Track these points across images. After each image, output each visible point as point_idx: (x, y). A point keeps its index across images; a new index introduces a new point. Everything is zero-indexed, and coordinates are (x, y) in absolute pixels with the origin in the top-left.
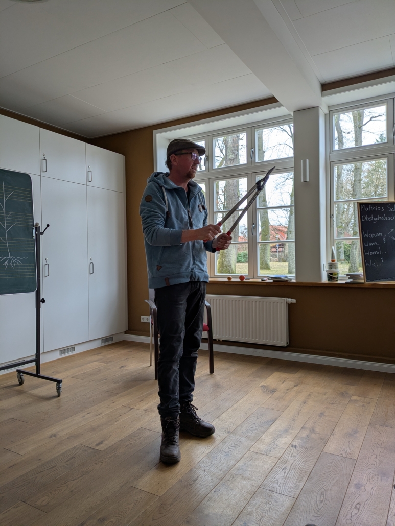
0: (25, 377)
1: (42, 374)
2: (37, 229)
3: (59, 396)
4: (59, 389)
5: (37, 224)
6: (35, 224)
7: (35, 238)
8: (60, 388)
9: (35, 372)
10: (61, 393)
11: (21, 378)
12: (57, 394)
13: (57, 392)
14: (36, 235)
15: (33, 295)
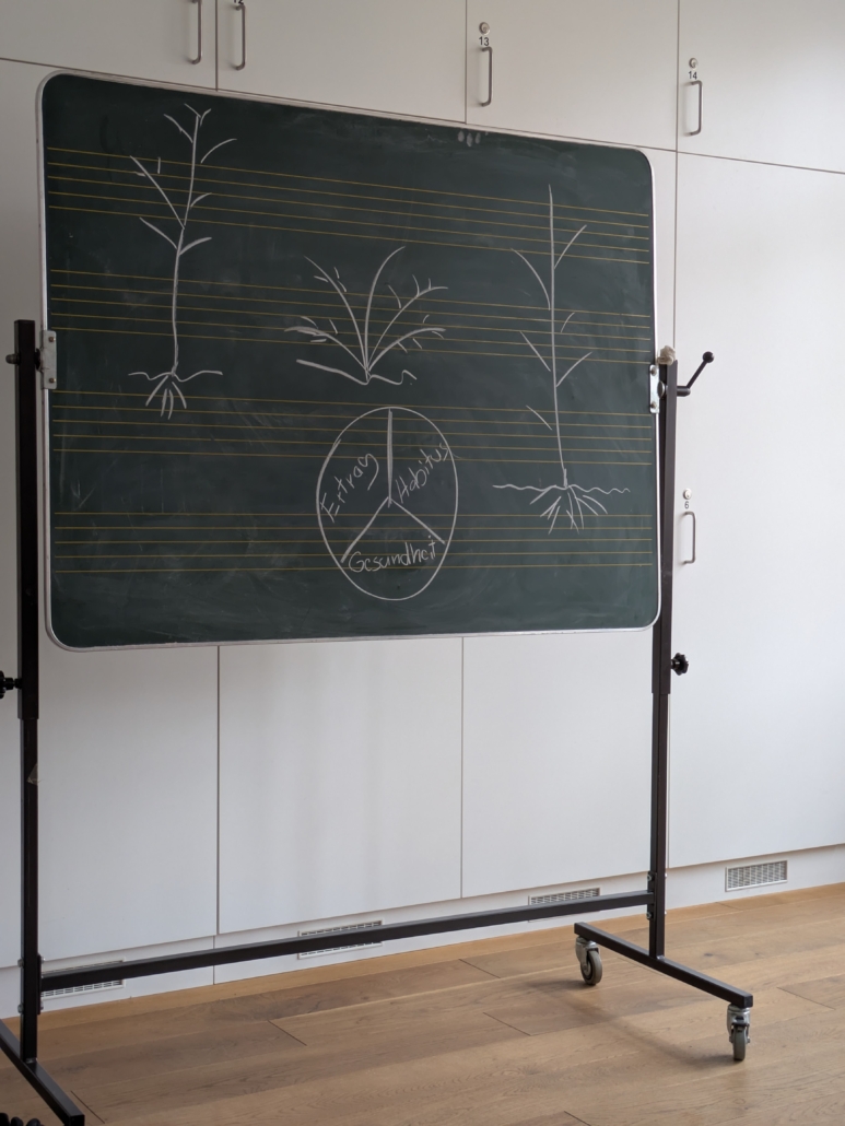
0: (604, 958)
1: (670, 955)
2: (667, 371)
3: (738, 1058)
4: (738, 1029)
5: (666, 352)
6: (658, 354)
7: (656, 410)
8: (744, 1026)
9: (643, 946)
10: (748, 1047)
11: (589, 959)
12: (729, 1050)
13: (733, 1040)
14: (663, 399)
15: (644, 637)
